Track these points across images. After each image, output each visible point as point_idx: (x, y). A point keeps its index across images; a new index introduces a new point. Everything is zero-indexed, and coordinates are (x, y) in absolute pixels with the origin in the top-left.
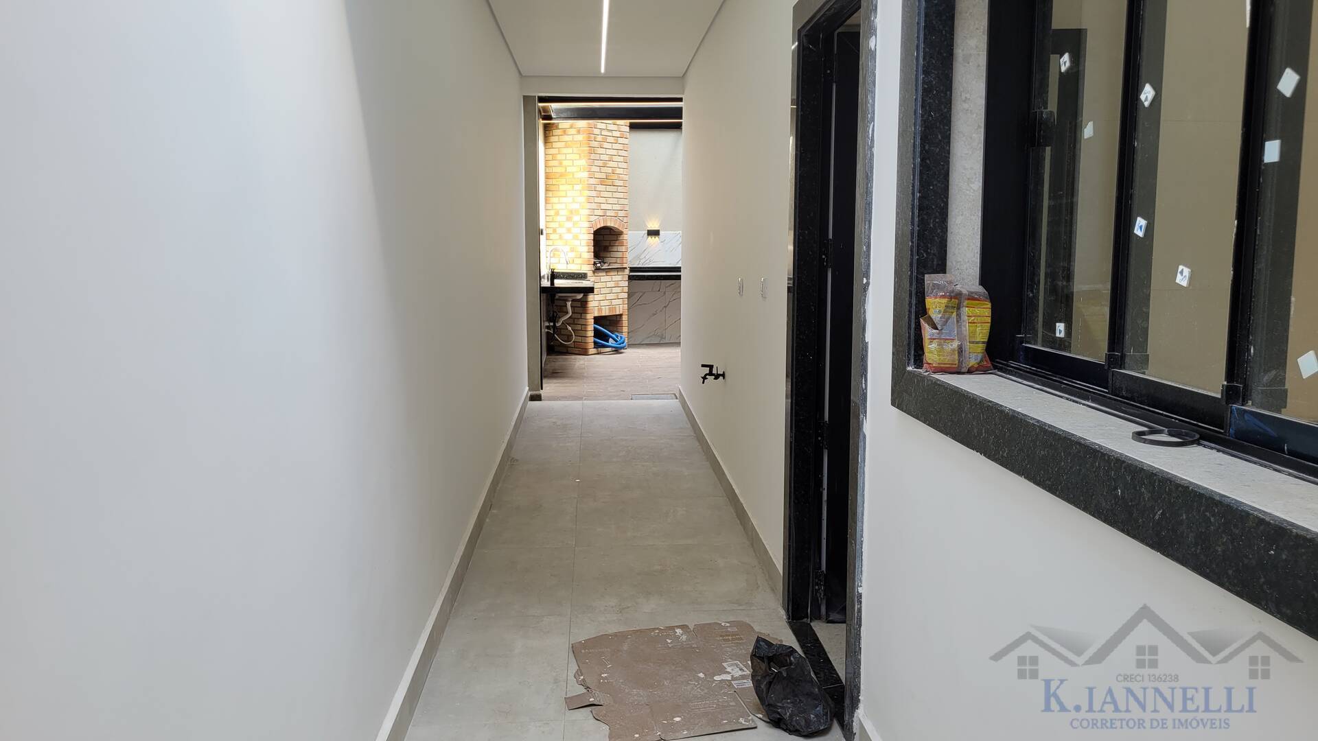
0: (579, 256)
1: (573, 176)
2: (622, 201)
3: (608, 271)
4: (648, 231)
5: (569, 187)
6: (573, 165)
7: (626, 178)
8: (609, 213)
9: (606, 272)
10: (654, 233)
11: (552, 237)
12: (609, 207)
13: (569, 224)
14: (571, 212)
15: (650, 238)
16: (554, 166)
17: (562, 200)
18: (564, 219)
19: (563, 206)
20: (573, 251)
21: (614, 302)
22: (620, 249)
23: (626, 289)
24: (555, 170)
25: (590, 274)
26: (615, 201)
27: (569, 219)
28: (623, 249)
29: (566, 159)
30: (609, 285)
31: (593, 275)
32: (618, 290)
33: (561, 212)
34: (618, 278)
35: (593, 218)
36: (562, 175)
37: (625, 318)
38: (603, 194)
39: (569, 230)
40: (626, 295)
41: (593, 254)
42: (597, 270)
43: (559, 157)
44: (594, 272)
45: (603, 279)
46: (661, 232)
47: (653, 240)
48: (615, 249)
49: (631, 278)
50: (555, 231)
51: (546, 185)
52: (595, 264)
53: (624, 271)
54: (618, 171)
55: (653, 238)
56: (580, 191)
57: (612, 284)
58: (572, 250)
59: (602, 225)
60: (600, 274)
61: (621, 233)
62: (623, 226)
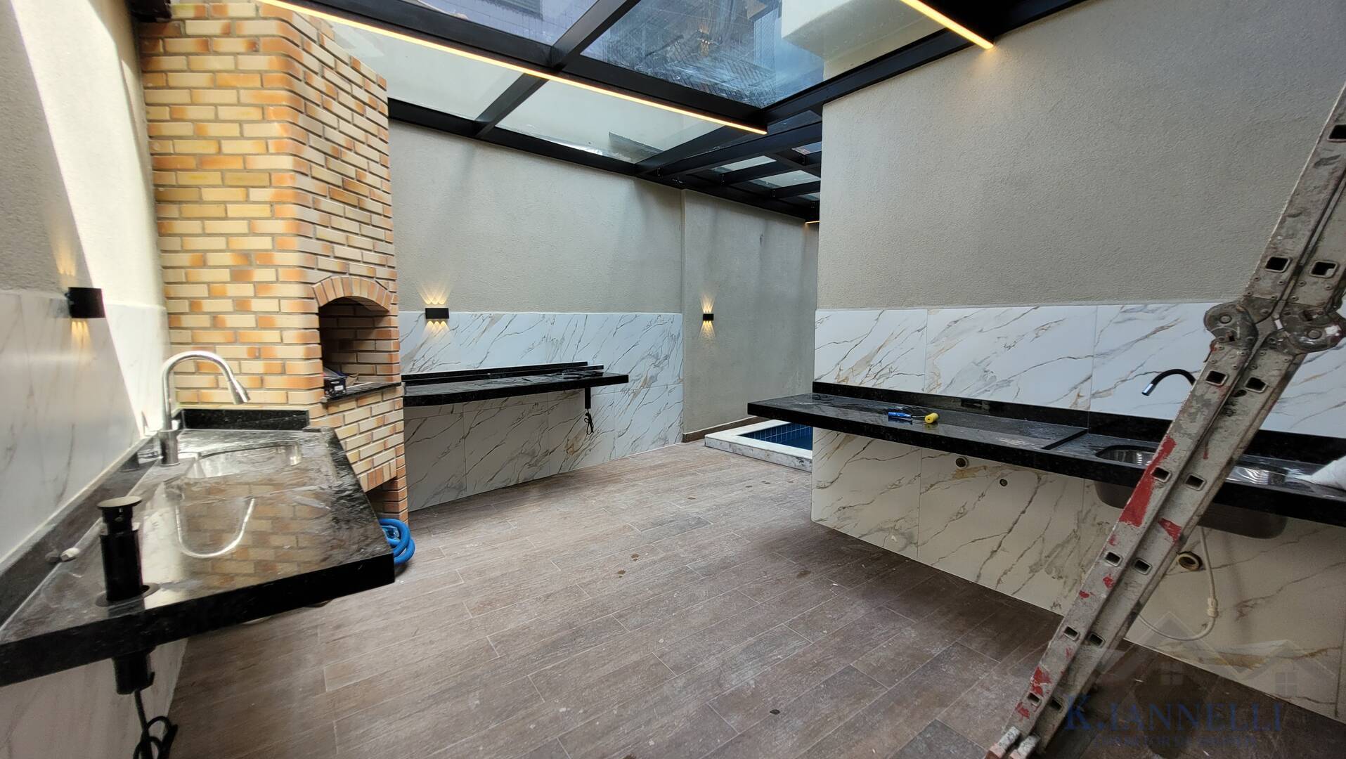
0: (279, 370)
1: (244, 162)
2: (382, 247)
3: (360, 396)
4: (427, 310)
5: (238, 194)
6: (242, 136)
7: (387, 199)
8: (355, 269)
9: (357, 400)
10: (438, 314)
11: (188, 321)
12: (355, 254)
13: (236, 290)
14: (246, 255)
15: (430, 323)
16: (180, 138)
17: (213, 226)
18: (225, 275)
19: (220, 243)
20: (257, 358)
21: (378, 459)
22: (382, 345)
23: (401, 426)
24: (183, 147)
25: (315, 412)
26: (367, 243)
27: (239, 275)
28: (391, 345)
29: (217, 120)
30: (365, 425)
31: (324, 412)
32: (384, 431)
33: (213, 259)
34: (384, 406)
35: (314, 276)
36: (202, 162)
37: (401, 483)
38: (337, 222)
39: (241, 306)
40: (400, 438)
41: (320, 362)
42: (333, 398)
43: (193, 112)
44: (326, 406)
45: (351, 416)
46: (451, 313)
47: (435, 326)
48: (369, 345)
49: (409, 402)
50: (195, 306)
51: (157, 186)
52: (328, 385)
53: (395, 391)
54: (370, 179)
55: (437, 323)
56: (271, 204)
57: (372, 423)
58: (256, 355)
59: (341, 295)
60: (343, 407)
61: (384, 313)
62: (388, 298)
